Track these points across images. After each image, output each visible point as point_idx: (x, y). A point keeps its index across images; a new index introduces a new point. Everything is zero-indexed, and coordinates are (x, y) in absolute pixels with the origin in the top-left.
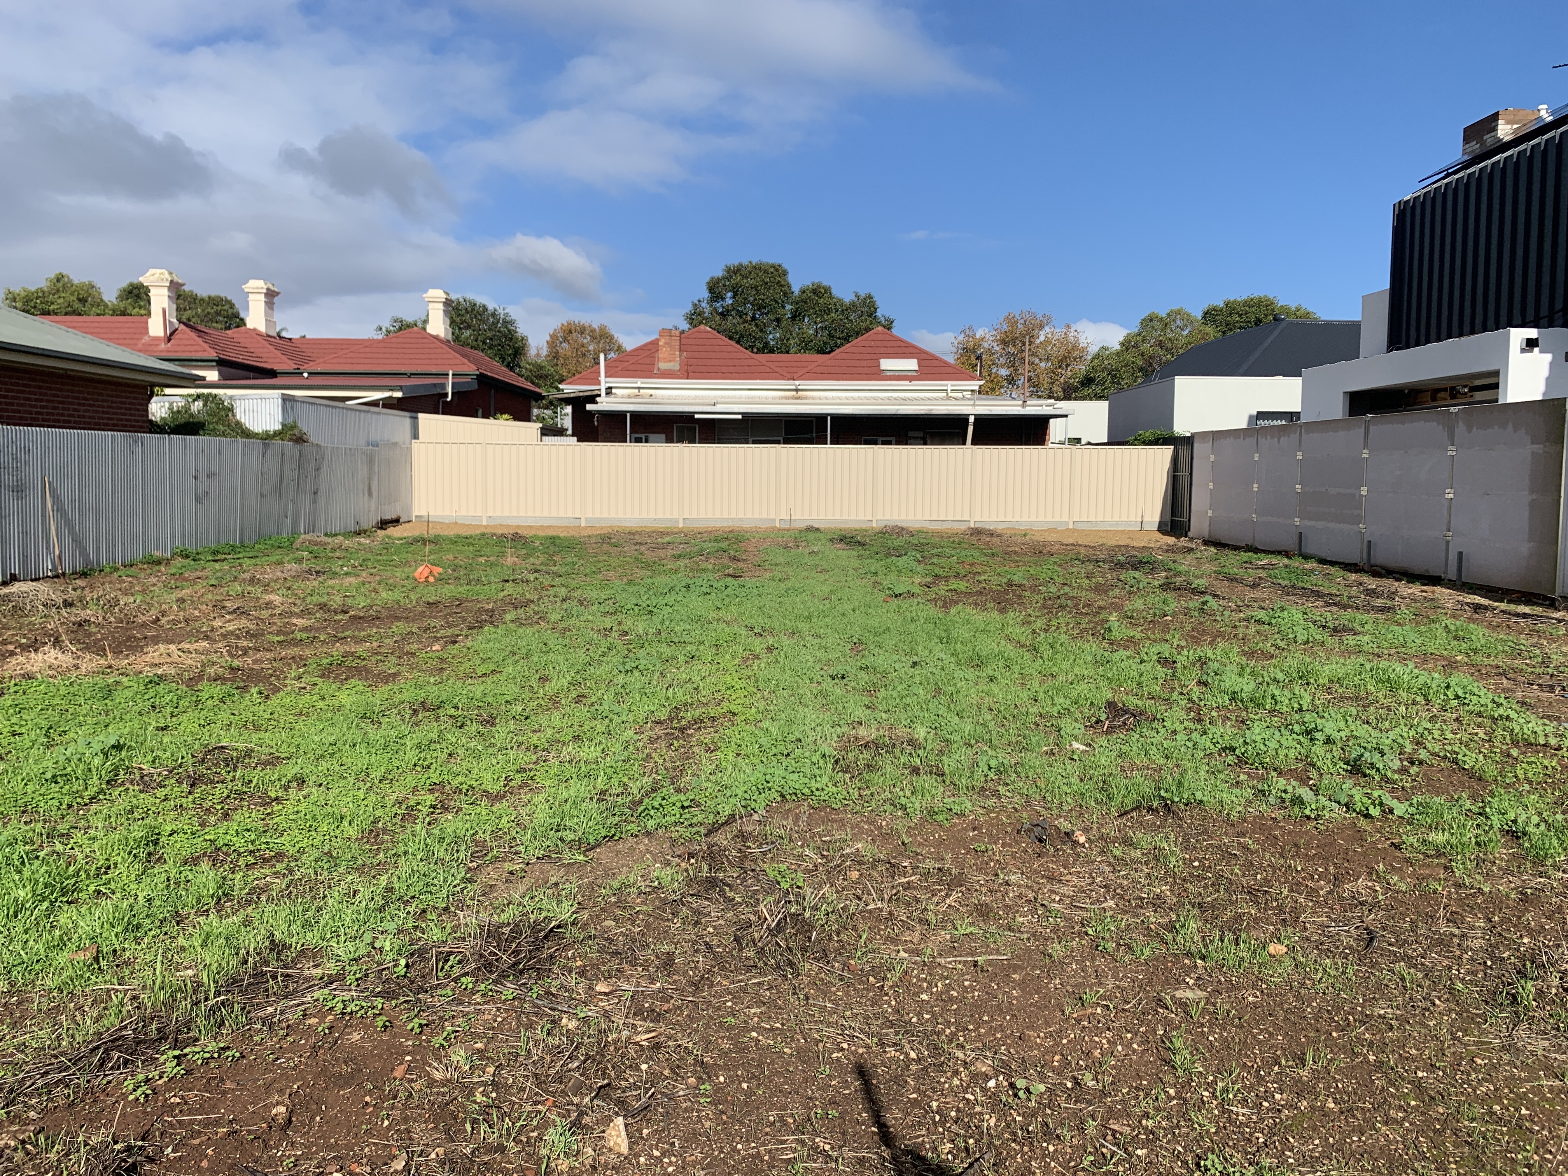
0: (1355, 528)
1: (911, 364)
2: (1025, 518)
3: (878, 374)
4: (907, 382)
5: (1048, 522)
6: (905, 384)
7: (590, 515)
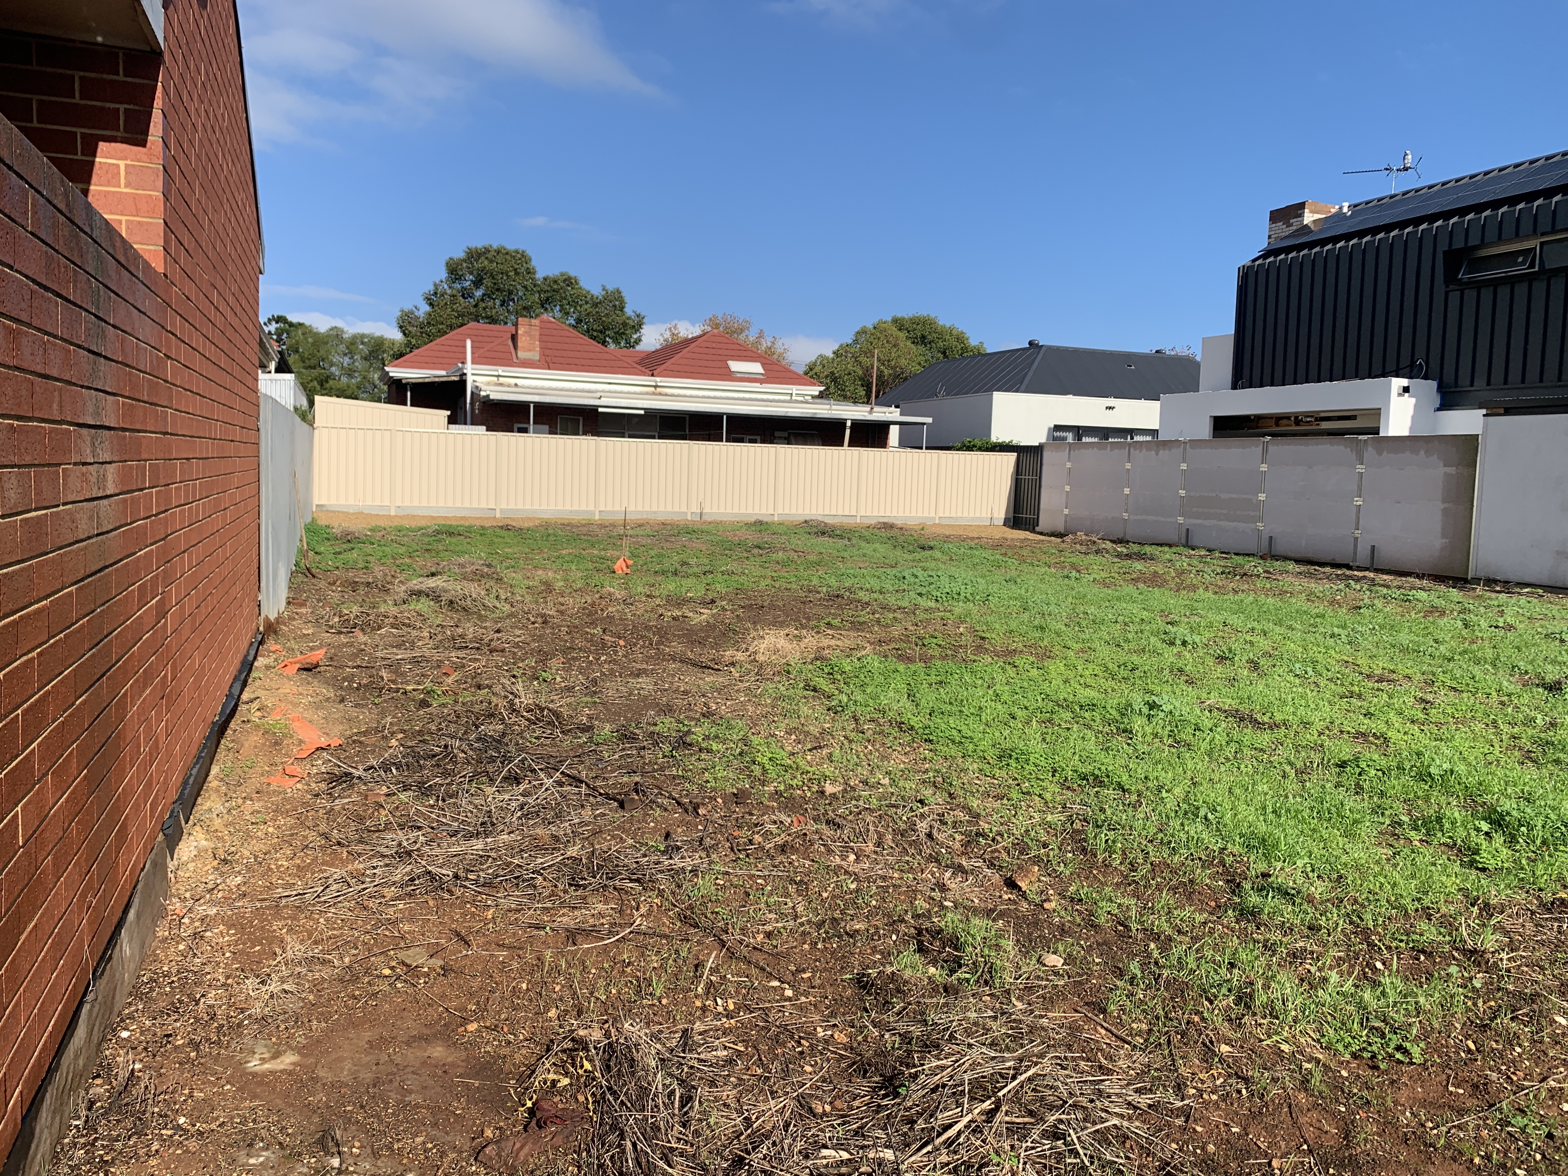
0: (1252, 526)
1: (756, 368)
2: (901, 514)
3: (729, 376)
4: (758, 385)
5: (919, 518)
6: (756, 387)
7: (504, 506)
